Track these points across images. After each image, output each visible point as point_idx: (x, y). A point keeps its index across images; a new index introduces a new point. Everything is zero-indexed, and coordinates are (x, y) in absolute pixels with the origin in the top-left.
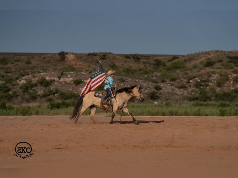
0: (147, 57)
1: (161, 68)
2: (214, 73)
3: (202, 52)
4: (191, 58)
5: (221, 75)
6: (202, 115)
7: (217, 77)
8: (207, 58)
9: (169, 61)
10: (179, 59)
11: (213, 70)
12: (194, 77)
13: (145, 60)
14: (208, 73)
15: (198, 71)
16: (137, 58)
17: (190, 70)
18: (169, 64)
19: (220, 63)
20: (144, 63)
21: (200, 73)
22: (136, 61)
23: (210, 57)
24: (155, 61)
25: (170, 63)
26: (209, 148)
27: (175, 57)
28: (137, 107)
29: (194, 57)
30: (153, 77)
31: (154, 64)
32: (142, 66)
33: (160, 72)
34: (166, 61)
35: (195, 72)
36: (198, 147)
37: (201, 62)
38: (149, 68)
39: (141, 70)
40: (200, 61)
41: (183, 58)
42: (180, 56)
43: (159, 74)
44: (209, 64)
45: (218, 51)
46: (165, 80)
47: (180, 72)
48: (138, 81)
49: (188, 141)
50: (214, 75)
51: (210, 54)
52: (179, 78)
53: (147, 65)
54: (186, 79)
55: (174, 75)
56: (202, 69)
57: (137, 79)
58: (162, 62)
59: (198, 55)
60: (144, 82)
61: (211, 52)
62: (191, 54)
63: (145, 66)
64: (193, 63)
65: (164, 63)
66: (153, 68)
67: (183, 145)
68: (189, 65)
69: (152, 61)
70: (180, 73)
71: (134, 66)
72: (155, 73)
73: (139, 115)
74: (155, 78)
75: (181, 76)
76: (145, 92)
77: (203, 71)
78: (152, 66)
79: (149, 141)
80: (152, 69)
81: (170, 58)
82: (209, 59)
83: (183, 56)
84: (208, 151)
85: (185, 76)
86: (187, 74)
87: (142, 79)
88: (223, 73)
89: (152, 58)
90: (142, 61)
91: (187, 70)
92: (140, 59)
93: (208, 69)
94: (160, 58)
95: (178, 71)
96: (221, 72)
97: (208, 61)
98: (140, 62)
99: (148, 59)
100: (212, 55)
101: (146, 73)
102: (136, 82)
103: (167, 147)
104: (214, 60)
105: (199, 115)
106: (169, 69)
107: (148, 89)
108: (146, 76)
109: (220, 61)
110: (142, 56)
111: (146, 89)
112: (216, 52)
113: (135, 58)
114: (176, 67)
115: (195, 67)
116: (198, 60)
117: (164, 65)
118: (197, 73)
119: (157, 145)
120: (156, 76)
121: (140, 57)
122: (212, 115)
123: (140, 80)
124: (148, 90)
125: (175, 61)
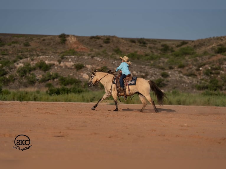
0: (154, 41)
1: (169, 54)
3: (214, 37)
4: (201, 43)
8: (218, 44)
9: (178, 46)
10: (188, 45)
11: (225, 57)
12: (205, 65)
13: (152, 45)
14: (219, 60)
15: (209, 58)
16: (143, 42)
17: (201, 56)
18: (177, 50)
20: (150, 48)
21: (211, 60)
22: (142, 46)
23: (222, 43)
24: (163, 46)
25: (179, 48)
27: (184, 43)
29: (204, 43)
30: (159, 63)
31: (161, 50)
32: (148, 51)
33: (168, 57)
34: (174, 46)
37: (213, 49)
38: (156, 54)
39: (147, 55)
40: (211, 47)
41: (193, 44)
42: (190, 41)
43: (166, 60)
44: (221, 50)
46: (173, 66)
47: (189, 58)
48: (144, 67)
51: (222, 40)
52: (188, 65)
53: (154, 51)
54: (195, 66)
55: (183, 62)
56: (213, 55)
57: (143, 65)
58: (170, 48)
59: (209, 41)
60: (150, 68)
61: (224, 37)
62: (202, 40)
63: (152, 52)
64: (203, 49)
65: (172, 48)
66: (160, 53)
68: (199, 51)
69: (159, 46)
70: (189, 60)
71: (140, 50)
72: (162, 59)
74: (162, 64)
75: (190, 63)
77: (214, 58)
78: (159, 51)
80: (159, 55)
81: (179, 43)
82: (221, 45)
83: (193, 41)
84: (220, 143)
85: (195, 63)
86: (196, 60)
87: (149, 65)
89: (159, 43)
90: (148, 45)
91: (197, 56)
92: (147, 44)
93: (220, 56)
94: (168, 43)
95: (187, 58)
97: (220, 47)
98: (146, 46)
99: (155, 44)
100: (224, 41)
101: (152, 59)
102: (141, 68)
106: (177, 55)
107: (154, 76)
108: (152, 62)
110: (148, 40)
111: (152, 76)
113: (141, 43)
114: (185, 53)
115: (205, 53)
116: (209, 46)
117: (172, 51)
118: (207, 60)
120: (163, 62)
121: (147, 42)
123: (146, 66)
124: (154, 77)
125: (184, 46)
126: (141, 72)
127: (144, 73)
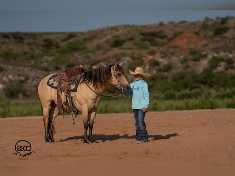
0: (33, 36)
1: (53, 50)
2: (124, 55)
3: (107, 27)
4: (92, 36)
5: (133, 58)
6: (110, 112)
7: (128, 61)
8: (114, 35)
9: (64, 40)
10: (77, 38)
11: (122, 51)
12: (98, 62)
13: (31, 41)
14: (116, 55)
15: (103, 54)
16: (19, 37)
17: (93, 52)
18: (63, 45)
19: (131, 42)
20: (29, 44)
21: (106, 56)
22: (18, 42)
23: (117, 33)
24: (45, 40)
25: (65, 43)
26: (121, 155)
27: (71, 35)
28: (22, 104)
29: (96, 34)
30: (42, 62)
31: (43, 46)
32: (27, 49)
33: (52, 55)
34: (59, 40)
35: (99, 55)
36: (106, 155)
37: (107, 42)
38: (37, 51)
39: (25, 54)
40: (105, 39)
41: (83, 37)
42: (78, 33)
43: (50, 59)
44: (117, 43)
45: (128, 26)
46: (60, 66)
47: (79, 55)
48: (23, 69)
49: (93, 148)
50: (123, 58)
51: (117, 30)
52: (78, 64)
53: (34, 47)
54: (87, 64)
55: (72, 60)
56: (108, 50)
57: (21, 66)
58: (54, 43)
59: (102, 32)
60: (31, 70)
61: (119, 27)
62: (93, 31)
63: (31, 49)
64: (96, 42)
65: (57, 43)
66: (42, 50)
67: (87, 153)
68: (91, 45)
69: (40, 41)
70: (80, 57)
71: (16, 48)
72: (46, 57)
73: (25, 116)
74: (45, 65)
75: (80, 61)
76: (33, 84)
77: (110, 53)
78: (41, 48)
79: (40, 150)
80: (41, 52)
81: (65, 36)
82: (116, 36)
83: (82, 34)
84: (120, 159)
85: (86, 61)
86: (88, 57)
87: (28, 66)
88: (135, 55)
89: (41, 37)
90: (26, 41)
91: (89, 51)
92: (24, 39)
93: (116, 51)
94: (51, 37)
95: (76, 54)
96: (133, 53)
97: (116, 39)
98: (23, 42)
99: (35, 39)
100: (121, 32)
101: (33, 58)
102: (19, 70)
103: (65, 156)
104: (123, 38)
105: (106, 112)
106: (64, 52)
107: (37, 79)
108: (33, 62)
109: (131, 39)
110: (26, 34)
111: (33, 79)
112: (126, 26)
113: (16, 38)
114: (74, 49)
115: (98, 47)
116: (102, 38)
117: (57, 47)
118: (102, 56)
119: (51, 156)
120: (47, 62)
121: (24, 37)
122: (124, 112)
123: (25, 67)
124: (37, 81)
125: (72, 40)
126: (19, 75)
127: (23, 76)
